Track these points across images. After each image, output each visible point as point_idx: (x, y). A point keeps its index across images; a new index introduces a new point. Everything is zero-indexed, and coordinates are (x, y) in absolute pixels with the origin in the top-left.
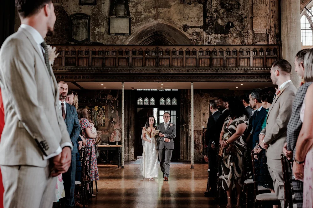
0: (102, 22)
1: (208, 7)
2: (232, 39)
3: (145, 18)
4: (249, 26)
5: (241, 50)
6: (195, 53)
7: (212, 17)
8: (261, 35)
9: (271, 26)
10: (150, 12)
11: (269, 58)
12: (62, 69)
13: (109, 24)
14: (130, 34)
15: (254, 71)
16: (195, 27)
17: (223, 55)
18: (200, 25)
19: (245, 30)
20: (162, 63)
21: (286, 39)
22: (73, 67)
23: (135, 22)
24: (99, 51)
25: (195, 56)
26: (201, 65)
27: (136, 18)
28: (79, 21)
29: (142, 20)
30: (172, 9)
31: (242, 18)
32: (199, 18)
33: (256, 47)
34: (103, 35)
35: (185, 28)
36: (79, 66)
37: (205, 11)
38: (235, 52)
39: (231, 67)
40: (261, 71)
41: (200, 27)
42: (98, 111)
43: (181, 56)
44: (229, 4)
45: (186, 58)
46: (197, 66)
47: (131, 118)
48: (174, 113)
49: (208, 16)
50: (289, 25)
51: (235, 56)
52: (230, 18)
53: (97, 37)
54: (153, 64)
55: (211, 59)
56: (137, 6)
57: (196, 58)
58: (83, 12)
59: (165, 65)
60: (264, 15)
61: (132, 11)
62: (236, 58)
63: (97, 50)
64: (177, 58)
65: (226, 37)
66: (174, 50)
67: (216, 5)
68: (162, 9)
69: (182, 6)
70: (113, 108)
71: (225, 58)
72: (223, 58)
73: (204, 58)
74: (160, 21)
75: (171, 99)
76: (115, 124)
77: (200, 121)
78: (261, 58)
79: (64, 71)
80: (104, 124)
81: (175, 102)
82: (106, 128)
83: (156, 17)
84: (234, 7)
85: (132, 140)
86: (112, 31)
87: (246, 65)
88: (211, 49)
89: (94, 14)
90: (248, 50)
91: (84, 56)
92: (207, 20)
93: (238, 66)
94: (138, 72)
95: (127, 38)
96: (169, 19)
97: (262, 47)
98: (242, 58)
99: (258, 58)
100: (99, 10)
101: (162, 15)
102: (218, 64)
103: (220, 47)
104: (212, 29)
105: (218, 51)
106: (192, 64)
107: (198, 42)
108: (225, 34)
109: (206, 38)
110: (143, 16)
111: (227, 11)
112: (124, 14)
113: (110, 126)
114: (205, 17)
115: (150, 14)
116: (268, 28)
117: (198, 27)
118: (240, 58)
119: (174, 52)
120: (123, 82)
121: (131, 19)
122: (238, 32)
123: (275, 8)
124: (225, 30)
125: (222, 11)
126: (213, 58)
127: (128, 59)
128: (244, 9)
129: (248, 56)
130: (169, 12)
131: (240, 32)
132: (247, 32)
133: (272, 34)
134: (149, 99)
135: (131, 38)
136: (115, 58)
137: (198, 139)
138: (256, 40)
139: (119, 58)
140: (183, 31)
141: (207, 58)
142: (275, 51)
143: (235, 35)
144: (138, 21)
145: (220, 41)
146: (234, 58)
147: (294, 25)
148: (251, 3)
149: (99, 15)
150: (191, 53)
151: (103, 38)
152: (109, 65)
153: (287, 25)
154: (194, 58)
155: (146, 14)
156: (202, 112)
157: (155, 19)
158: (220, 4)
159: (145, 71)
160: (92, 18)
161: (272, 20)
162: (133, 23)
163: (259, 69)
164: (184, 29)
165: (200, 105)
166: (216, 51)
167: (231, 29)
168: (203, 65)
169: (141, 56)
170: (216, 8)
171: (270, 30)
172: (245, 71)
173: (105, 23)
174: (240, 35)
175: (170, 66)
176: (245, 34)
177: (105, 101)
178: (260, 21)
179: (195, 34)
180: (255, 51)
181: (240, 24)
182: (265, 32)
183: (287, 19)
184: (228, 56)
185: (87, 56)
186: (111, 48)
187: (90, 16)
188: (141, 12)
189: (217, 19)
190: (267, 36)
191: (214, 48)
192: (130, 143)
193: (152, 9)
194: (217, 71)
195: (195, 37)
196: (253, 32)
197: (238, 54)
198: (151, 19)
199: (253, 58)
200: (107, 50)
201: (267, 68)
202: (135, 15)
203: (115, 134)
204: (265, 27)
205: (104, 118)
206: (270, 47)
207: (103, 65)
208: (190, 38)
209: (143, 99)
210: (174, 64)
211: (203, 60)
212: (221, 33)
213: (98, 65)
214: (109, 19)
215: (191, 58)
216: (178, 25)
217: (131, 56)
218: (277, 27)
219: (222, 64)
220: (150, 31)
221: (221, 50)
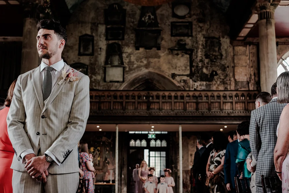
0: (98, 70)
1: (194, 57)
2: (216, 85)
3: (137, 67)
4: (231, 75)
5: (225, 95)
6: (182, 97)
7: (197, 66)
8: (242, 82)
9: (251, 75)
10: (142, 62)
11: (249, 102)
13: (105, 72)
14: (123, 81)
15: (236, 114)
16: (182, 75)
17: (208, 99)
19: (228, 78)
20: (152, 106)
21: (264, 85)
23: (128, 71)
24: (96, 96)
25: (182, 101)
26: (188, 109)
27: (129, 67)
29: (134, 69)
30: (162, 60)
31: (225, 68)
32: (186, 67)
33: (238, 92)
34: (99, 83)
35: (174, 76)
37: (191, 61)
38: (219, 97)
39: (215, 111)
41: (187, 76)
42: (94, 152)
43: (170, 100)
44: (213, 55)
45: (175, 102)
46: (185, 109)
47: (124, 158)
48: (164, 154)
49: (194, 66)
50: (267, 73)
51: (219, 101)
52: (213, 68)
53: (94, 84)
54: (144, 107)
55: (197, 103)
56: (130, 57)
57: (184, 102)
58: (82, 61)
59: (156, 108)
60: (244, 64)
61: (126, 61)
62: (220, 103)
64: (167, 102)
65: (210, 85)
66: (164, 95)
67: (201, 56)
68: (152, 59)
69: (170, 56)
70: (108, 149)
71: (210, 102)
72: (208, 102)
73: (191, 102)
74: (151, 70)
75: (161, 142)
76: (109, 164)
77: (188, 161)
78: (242, 102)
80: (99, 164)
81: (164, 144)
82: (101, 168)
83: (147, 66)
84: (218, 58)
85: (124, 179)
86: (108, 79)
87: (229, 108)
88: (197, 94)
89: (91, 64)
90: (231, 95)
92: (193, 69)
93: (221, 110)
94: (131, 114)
95: (121, 85)
96: (159, 68)
97: (243, 92)
98: (226, 102)
99: (240, 102)
100: (96, 60)
101: (152, 65)
102: (203, 108)
103: (205, 92)
104: (197, 77)
105: (203, 96)
106: (180, 108)
107: (185, 89)
108: (209, 81)
109: (193, 85)
110: (135, 66)
111: (212, 61)
112: (119, 64)
113: (104, 166)
114: (191, 66)
115: (142, 64)
116: (248, 76)
117: (185, 75)
118: (224, 103)
119: (164, 97)
120: (117, 124)
121: (124, 68)
122: (221, 80)
123: (254, 59)
124: (209, 78)
125: (206, 61)
126: (199, 102)
127: (122, 103)
128: (226, 60)
129: (231, 101)
130: (159, 62)
131: (223, 80)
132: (230, 80)
133: (252, 82)
134: (141, 141)
135: (125, 84)
136: (110, 102)
137: (186, 179)
138: (238, 87)
139: (114, 102)
140: (171, 79)
141: (194, 102)
143: (218, 82)
144: (130, 70)
145: (205, 88)
147: (271, 73)
148: (232, 54)
149: (95, 64)
150: (179, 97)
151: (99, 85)
152: (105, 108)
153: (265, 72)
154: (181, 102)
155: (139, 63)
156: (190, 153)
157: (147, 68)
158: (205, 55)
159: (137, 114)
160: (89, 67)
161: (252, 69)
162: (127, 71)
163: (241, 113)
164: (172, 77)
165: (188, 147)
166: (202, 96)
168: (190, 109)
169: (133, 100)
170: (201, 58)
171: (250, 78)
172: (228, 114)
173: (101, 72)
174: (223, 82)
175: (160, 109)
176: (228, 82)
177: (100, 142)
178: (241, 70)
179: (182, 81)
180: (237, 96)
181: (223, 73)
182: (245, 80)
183: (265, 67)
184: (212, 101)
186: (106, 93)
187: (87, 66)
188: (133, 62)
189: (202, 68)
190: (248, 83)
191: (200, 94)
192: (123, 182)
193: (144, 59)
194: (203, 114)
195: (183, 84)
196: (235, 80)
197: (222, 99)
198: (142, 68)
199: (236, 103)
200: (103, 95)
201: (248, 111)
202: (128, 65)
203: (109, 174)
204: (246, 75)
205: (99, 159)
206: (251, 93)
207: (100, 108)
208: (178, 85)
209: (135, 141)
210: (163, 108)
211: (190, 104)
212: (205, 81)
213: (95, 108)
214: (105, 68)
215: (179, 102)
216: (167, 74)
217: (125, 100)
218: (257, 76)
219: (207, 107)
220: (141, 79)
221: (206, 95)
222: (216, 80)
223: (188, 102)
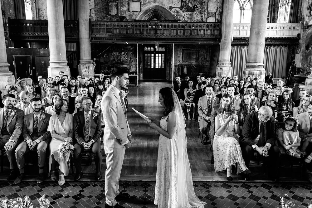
0: (125, 4)
2: (196, 15)
3: (149, 2)
4: (206, 7)
5: (200, 25)
6: (175, 26)
7: (185, 2)
8: (212, 12)
9: (218, 8)
11: (215, 30)
12: (105, 35)
13: (129, 5)
14: (140, 11)
15: (206, 37)
16: (176, 8)
17: (191, 28)
18: (179, 7)
19: (204, 10)
20: (158, 32)
21: (225, 19)
22: (111, 34)
23: (143, 5)
25: (175, 28)
27: (144, 2)
28: (112, 3)
29: (147, 4)
31: (202, 3)
32: (178, 3)
33: (208, 24)
34: (126, 12)
35: (171, 8)
36: (114, 33)
38: (197, 26)
39: (194, 35)
40: (210, 37)
41: (179, 8)
42: (124, 55)
43: (168, 28)
45: (171, 30)
46: (177, 34)
47: (141, 58)
48: (163, 55)
49: (183, 1)
52: (195, 3)
53: (122, 13)
54: (153, 32)
55: (184, 30)
57: (176, 30)
59: (160, 33)
60: (214, 1)
62: (197, 30)
63: (124, 24)
64: (166, 30)
65: (193, 14)
66: (165, 25)
70: (132, 53)
72: (190, 30)
74: (157, 4)
75: (162, 48)
76: (132, 62)
77: (177, 60)
78: (210, 30)
79: (106, 36)
80: (127, 61)
81: (164, 49)
82: (128, 64)
83: (154, 1)
85: (141, 69)
86: (131, 10)
87: (202, 34)
88: (184, 24)
90: (204, 25)
91: (117, 28)
92: (183, 4)
93: (198, 34)
94: (145, 37)
95: (139, 14)
96: (162, 3)
97: (211, 23)
98: (201, 30)
99: (209, 30)
101: (158, 0)
102: (188, 33)
103: (189, 23)
104: (185, 9)
105: (188, 25)
106: (174, 33)
107: (177, 17)
108: (192, 12)
109: (182, 14)
110: (147, 1)
113: (130, 62)
117: (178, 8)
120: (137, 42)
121: (141, 3)
122: (199, 11)
124: (192, 10)
127: (140, 30)
129: (204, 29)
131: (201, 11)
132: (205, 11)
133: (218, 12)
134: (151, 48)
135: (141, 14)
136: (133, 29)
137: (176, 70)
138: (209, 16)
139: (135, 29)
141: (182, 30)
142: (218, 26)
143: (198, 13)
144: (144, 4)
145: (189, 16)
146: (196, 30)
147: (230, 11)
150: (174, 27)
151: (126, 14)
152: (130, 33)
153: (226, 11)
156: (178, 56)
157: (154, 3)
159: (149, 37)
160: (119, 2)
161: (219, 4)
162: (142, 5)
164: (170, 9)
165: (177, 52)
166: (187, 26)
167: (196, 9)
168: (180, 33)
169: (147, 28)
171: (217, 10)
172: (202, 37)
173: (127, 5)
174: (201, 13)
175: (162, 34)
176: (203, 12)
177: (127, 49)
178: (212, 4)
179: (176, 12)
180: (207, 26)
181: (201, 6)
182: (214, 11)
183: (226, 8)
184: (193, 29)
185: (118, 28)
189: (188, 3)
190: (215, 13)
191: (186, 24)
192: (140, 71)
194: (187, 37)
195: (176, 13)
196: (208, 11)
197: (199, 27)
198: (152, 2)
199: (207, 30)
200: (129, 24)
201: (213, 35)
202: (143, 0)
203: (133, 67)
204: (215, 8)
205: (127, 59)
206: (216, 24)
207: (127, 33)
208: (173, 14)
209: (147, 48)
210: (164, 33)
211: (180, 30)
212: (190, 11)
213: (124, 33)
214: (129, 2)
215: (174, 29)
216: (166, 7)
217: (142, 28)
218: (221, 8)
219: (190, 33)
220: (151, 9)
221: (190, 25)
222: (196, 11)
223: (179, 30)
